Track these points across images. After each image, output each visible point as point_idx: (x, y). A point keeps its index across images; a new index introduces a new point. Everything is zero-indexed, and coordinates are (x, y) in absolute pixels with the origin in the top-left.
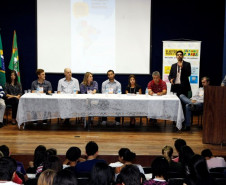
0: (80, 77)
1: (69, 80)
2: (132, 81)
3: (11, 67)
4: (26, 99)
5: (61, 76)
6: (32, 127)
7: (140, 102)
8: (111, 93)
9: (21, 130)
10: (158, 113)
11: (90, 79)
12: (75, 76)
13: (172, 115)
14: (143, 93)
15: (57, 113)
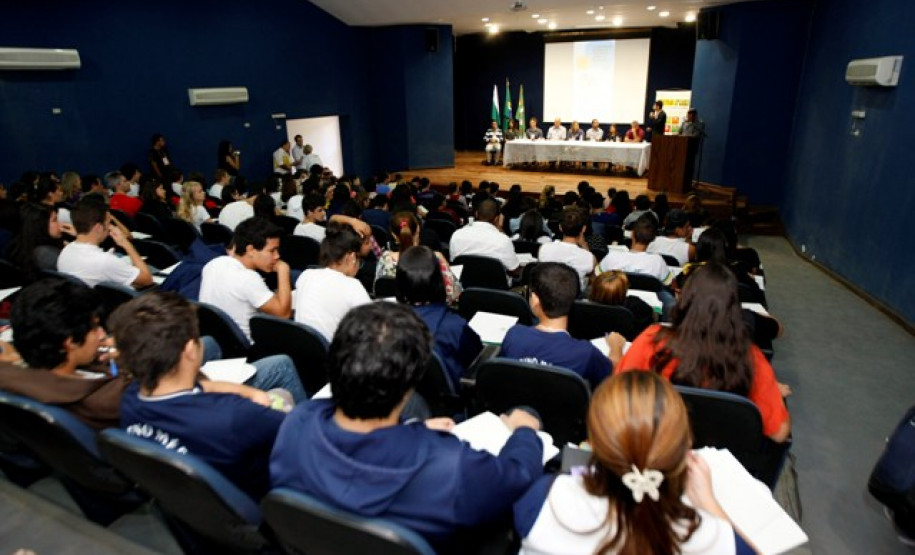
0: (568, 125)
1: (557, 128)
2: (613, 129)
3: (517, 117)
4: (515, 145)
5: (552, 124)
6: (515, 168)
7: (611, 150)
8: (594, 141)
9: (505, 169)
10: (621, 161)
11: (577, 127)
12: (564, 124)
13: (635, 161)
14: (622, 140)
15: (534, 157)
